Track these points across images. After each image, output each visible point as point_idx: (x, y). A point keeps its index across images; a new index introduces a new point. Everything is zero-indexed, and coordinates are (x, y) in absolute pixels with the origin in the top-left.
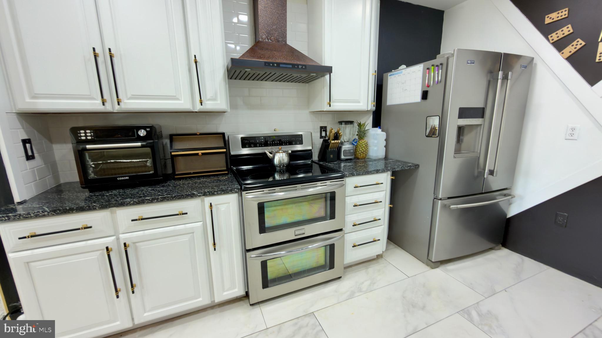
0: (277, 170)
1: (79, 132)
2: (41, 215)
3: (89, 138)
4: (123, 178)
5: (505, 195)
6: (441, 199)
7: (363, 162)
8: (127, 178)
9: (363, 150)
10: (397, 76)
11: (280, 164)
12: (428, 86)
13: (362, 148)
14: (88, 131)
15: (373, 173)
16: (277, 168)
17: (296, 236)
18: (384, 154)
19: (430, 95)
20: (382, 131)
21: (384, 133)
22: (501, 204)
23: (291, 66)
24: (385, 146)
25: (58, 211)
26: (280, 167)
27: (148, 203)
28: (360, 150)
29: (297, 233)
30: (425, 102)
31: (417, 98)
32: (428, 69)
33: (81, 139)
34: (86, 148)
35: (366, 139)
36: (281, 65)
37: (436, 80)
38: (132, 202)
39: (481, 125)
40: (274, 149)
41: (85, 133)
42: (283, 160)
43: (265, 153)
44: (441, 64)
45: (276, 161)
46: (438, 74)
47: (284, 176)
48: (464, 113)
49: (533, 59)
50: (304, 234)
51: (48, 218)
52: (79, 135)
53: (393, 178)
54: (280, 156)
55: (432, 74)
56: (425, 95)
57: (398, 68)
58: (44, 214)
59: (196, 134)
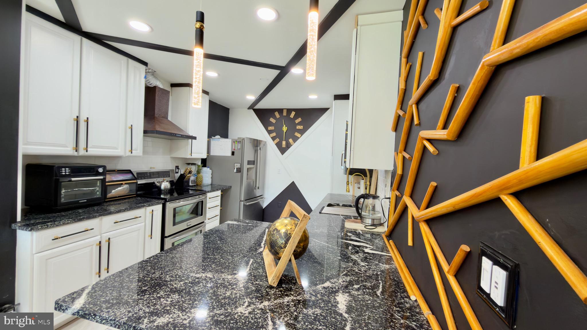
0: (162, 193)
1: (61, 169)
2: (66, 223)
3: (67, 173)
4: (83, 201)
5: (262, 198)
6: (243, 201)
7: (200, 187)
8: (85, 201)
9: (201, 180)
10: (217, 141)
11: (165, 189)
12: (234, 150)
13: (200, 179)
14: (67, 169)
15: (216, 191)
16: (162, 191)
17: (187, 226)
18: (211, 182)
19: (235, 154)
20: (210, 169)
21: (211, 170)
22: (260, 202)
23: (180, 136)
24: (211, 178)
25: (76, 220)
26: (164, 191)
27: (123, 212)
28: (199, 180)
29: (188, 224)
30: (233, 156)
31: (229, 154)
32: (234, 142)
33: (62, 174)
34: (71, 180)
35: (201, 174)
36: (177, 135)
37: (238, 148)
38: (115, 212)
39: (254, 168)
40: (160, 179)
41: (65, 170)
42: (167, 186)
43: (154, 183)
44: (240, 142)
45: (162, 187)
46: (239, 145)
47: (167, 196)
48: (249, 163)
49: (266, 142)
50: (191, 225)
51: (71, 224)
52: (61, 171)
53: (222, 193)
54: (165, 184)
55: (236, 145)
56: (233, 153)
57: (215, 137)
58: (68, 222)
59: (114, 171)
